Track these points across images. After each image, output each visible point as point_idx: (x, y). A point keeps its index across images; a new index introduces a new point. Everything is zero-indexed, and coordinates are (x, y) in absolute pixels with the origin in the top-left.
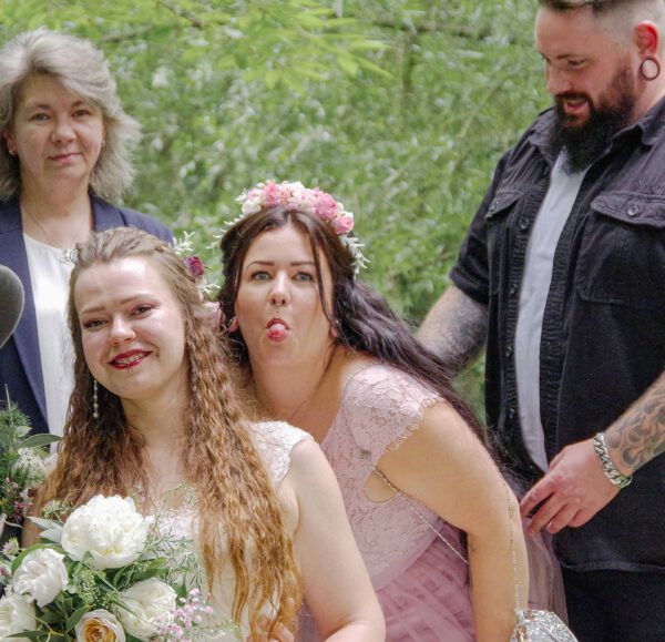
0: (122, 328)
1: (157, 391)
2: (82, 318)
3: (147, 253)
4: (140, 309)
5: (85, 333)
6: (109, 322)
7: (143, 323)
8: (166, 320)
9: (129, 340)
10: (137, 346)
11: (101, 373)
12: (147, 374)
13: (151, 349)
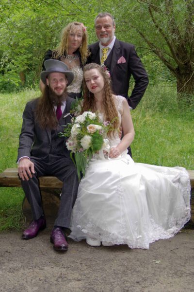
0: (93, 82)
1: (99, 92)
2: (86, 80)
3: (96, 68)
4: (95, 78)
5: (87, 83)
6: (90, 80)
7: (96, 81)
8: (100, 79)
9: (94, 84)
10: (95, 85)
11: (90, 90)
12: (98, 89)
13: (98, 85)
